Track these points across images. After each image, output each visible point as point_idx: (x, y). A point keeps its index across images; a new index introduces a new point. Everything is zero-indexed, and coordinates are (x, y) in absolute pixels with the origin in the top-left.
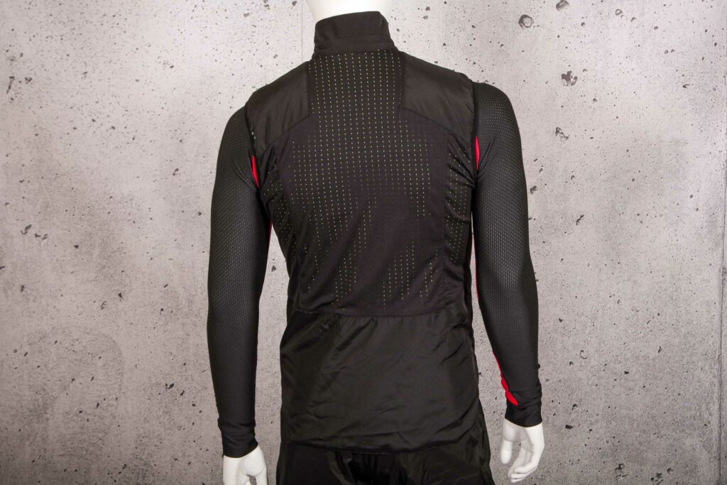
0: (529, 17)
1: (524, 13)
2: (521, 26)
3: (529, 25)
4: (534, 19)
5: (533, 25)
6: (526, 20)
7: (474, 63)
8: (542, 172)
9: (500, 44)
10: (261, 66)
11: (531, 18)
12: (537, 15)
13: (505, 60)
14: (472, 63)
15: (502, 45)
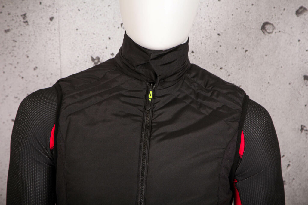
0: (270, 24)
1: (265, 20)
2: (264, 32)
3: (271, 31)
4: (275, 25)
5: (275, 31)
6: (267, 27)
7: (221, 68)
8: (289, 168)
9: (245, 50)
10: (23, 78)
11: (272, 25)
12: (277, 21)
13: (250, 64)
14: (219, 68)
15: (246, 51)
